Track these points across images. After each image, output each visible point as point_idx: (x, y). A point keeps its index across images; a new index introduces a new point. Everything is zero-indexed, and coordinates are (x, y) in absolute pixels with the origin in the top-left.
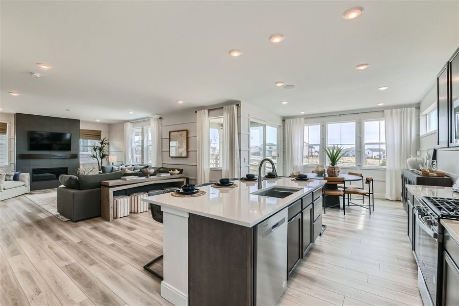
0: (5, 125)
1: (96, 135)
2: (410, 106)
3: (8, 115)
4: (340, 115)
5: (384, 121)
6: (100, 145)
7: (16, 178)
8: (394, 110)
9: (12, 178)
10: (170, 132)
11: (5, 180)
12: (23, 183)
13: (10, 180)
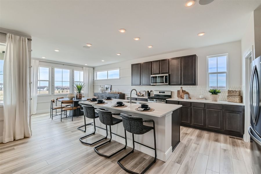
2: (91, 67)
4: (63, 65)
5: (83, 72)
8: (87, 68)
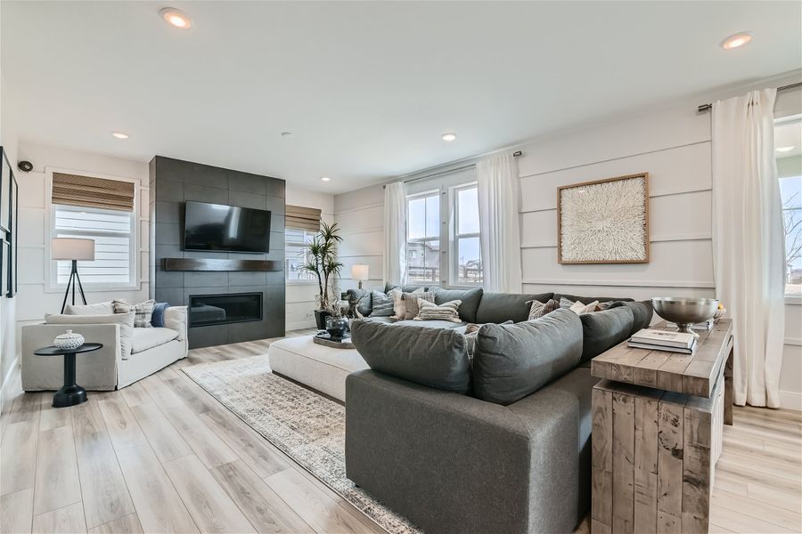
0: (130, 187)
1: (311, 219)
3: (135, 163)
6: (322, 241)
7: (157, 320)
9: (148, 318)
10: (561, 190)
11: (135, 326)
12: (174, 334)
13: (143, 326)
